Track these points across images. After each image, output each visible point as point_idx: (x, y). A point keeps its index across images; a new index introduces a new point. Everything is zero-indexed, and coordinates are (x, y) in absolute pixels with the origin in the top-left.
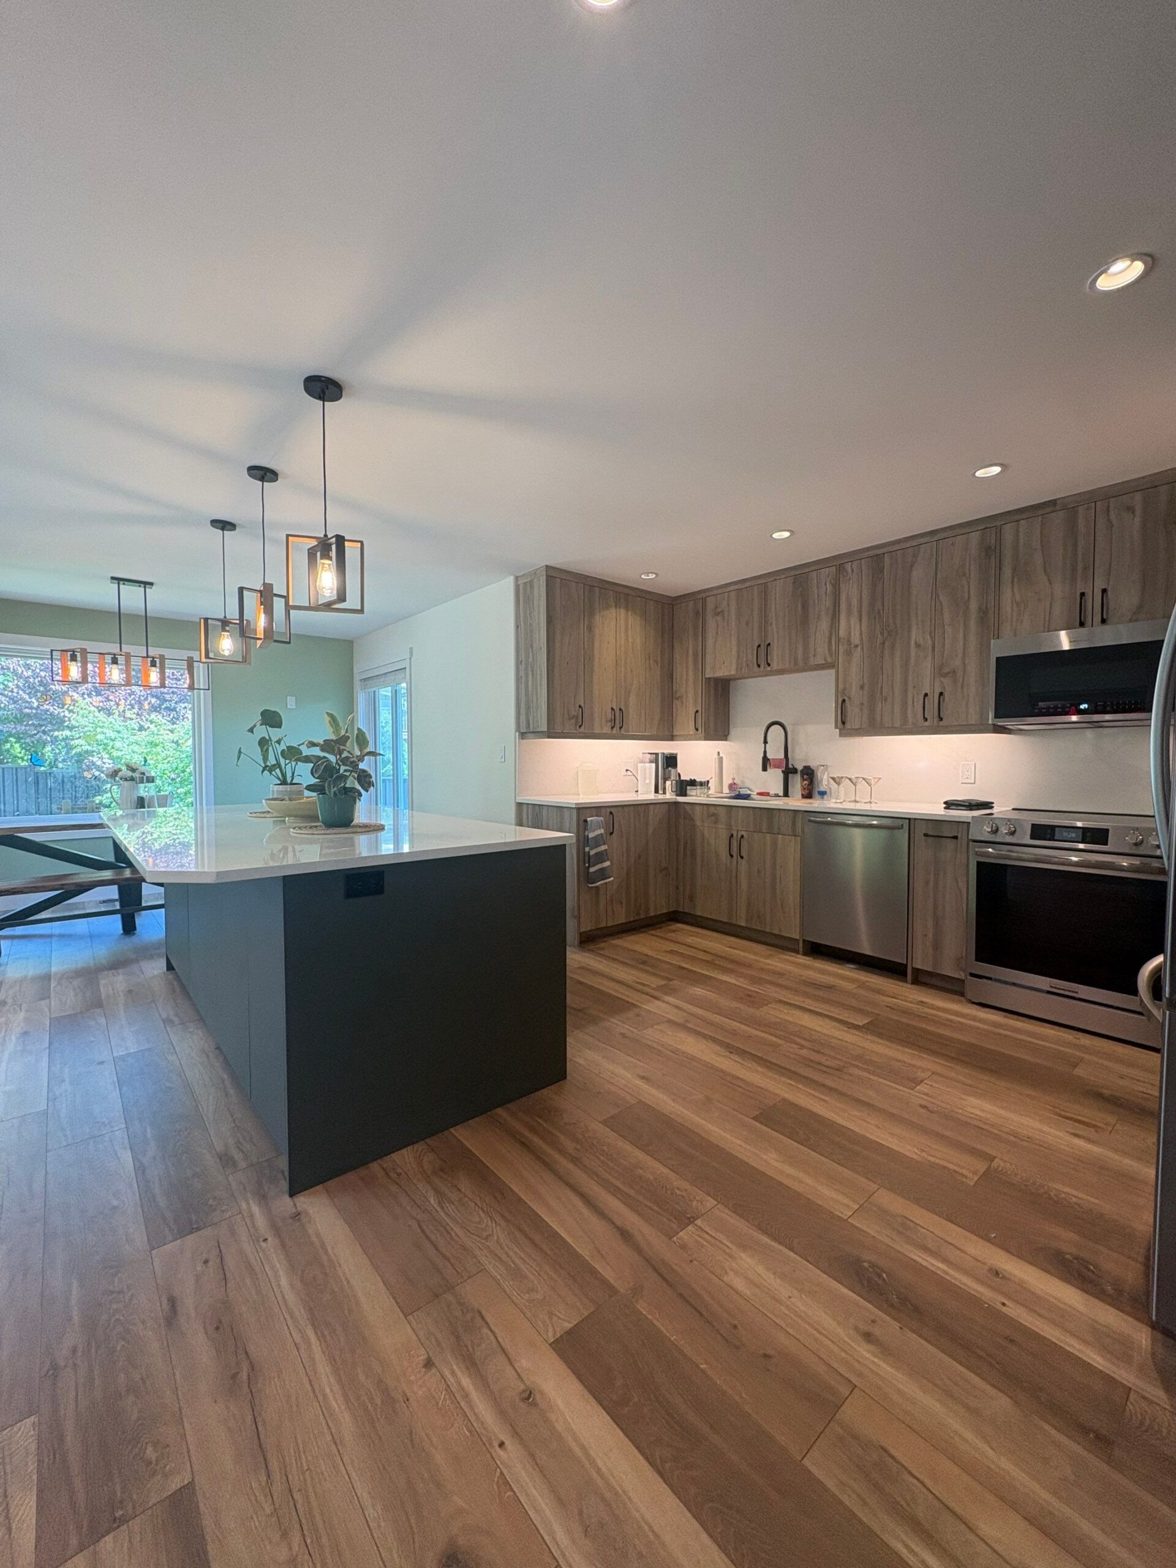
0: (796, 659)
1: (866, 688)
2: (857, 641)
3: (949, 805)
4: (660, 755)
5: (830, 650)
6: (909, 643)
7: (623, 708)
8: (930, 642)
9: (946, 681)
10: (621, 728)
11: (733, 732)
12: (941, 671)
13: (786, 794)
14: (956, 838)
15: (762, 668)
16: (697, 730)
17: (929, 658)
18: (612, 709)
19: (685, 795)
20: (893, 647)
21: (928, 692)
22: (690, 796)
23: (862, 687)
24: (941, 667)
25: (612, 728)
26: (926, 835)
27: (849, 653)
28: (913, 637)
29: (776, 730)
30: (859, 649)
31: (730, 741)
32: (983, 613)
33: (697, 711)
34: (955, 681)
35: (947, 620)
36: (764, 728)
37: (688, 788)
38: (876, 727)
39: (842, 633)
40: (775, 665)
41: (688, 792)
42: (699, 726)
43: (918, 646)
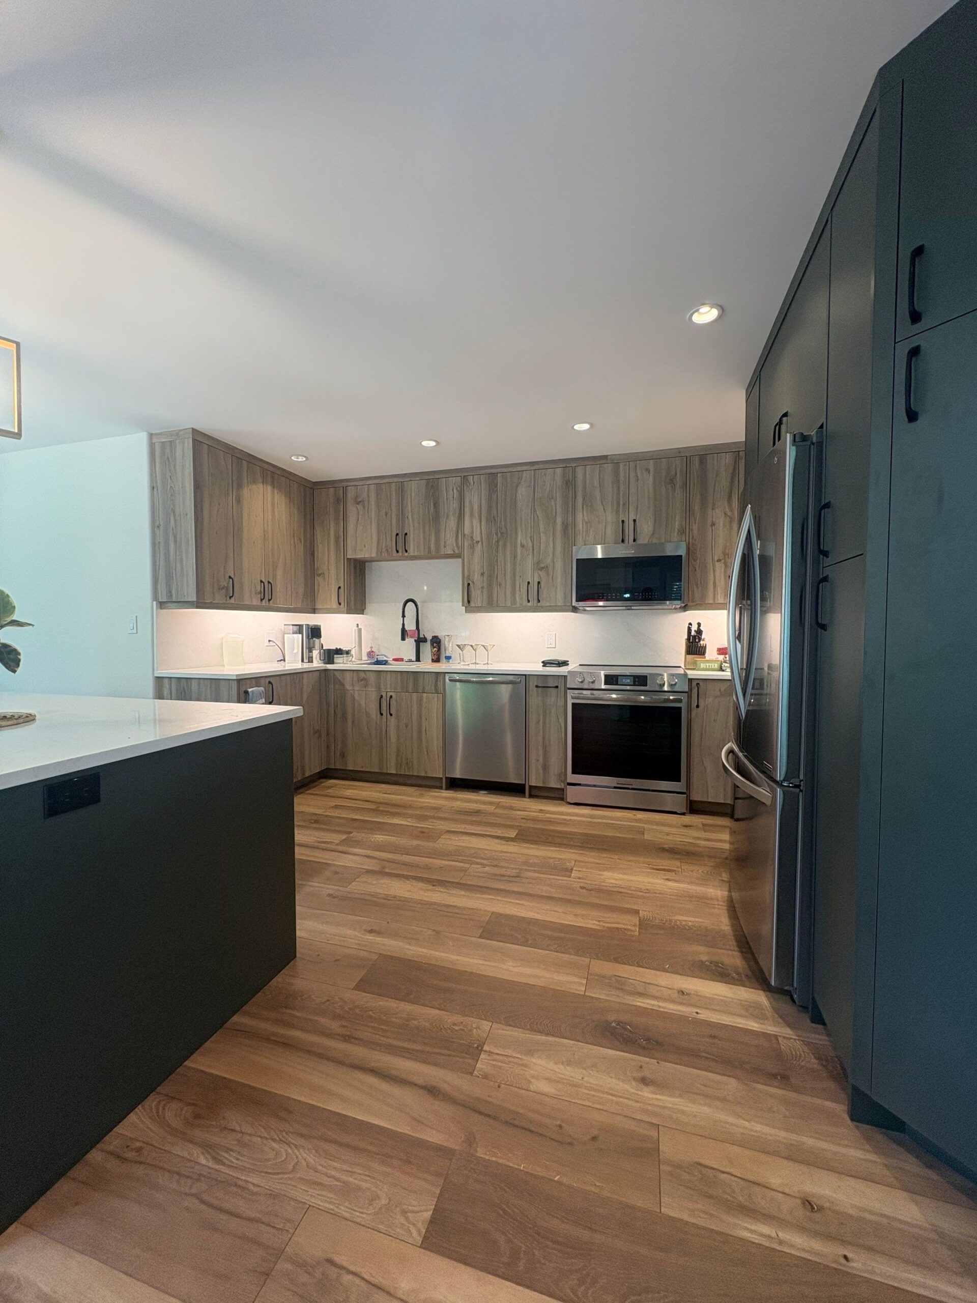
0: (429, 548)
1: (486, 574)
2: (479, 539)
3: (545, 664)
4: (304, 626)
5: (457, 544)
6: (516, 543)
7: (271, 581)
8: (530, 544)
9: (543, 574)
10: (269, 600)
11: (369, 606)
12: (539, 566)
13: (418, 659)
14: (557, 687)
15: (400, 554)
16: (340, 604)
17: (530, 556)
18: (261, 581)
19: (333, 663)
20: (505, 545)
21: (530, 581)
22: (337, 663)
23: (482, 574)
24: (538, 563)
25: (262, 600)
26: (537, 686)
27: (472, 547)
28: (519, 538)
29: (410, 604)
30: (480, 544)
31: (366, 614)
32: (565, 527)
33: (340, 588)
34: (548, 574)
35: (542, 529)
36: (402, 604)
37: (335, 656)
38: (492, 605)
39: (467, 531)
40: (411, 552)
41: (336, 660)
42: (342, 601)
43: (522, 546)
